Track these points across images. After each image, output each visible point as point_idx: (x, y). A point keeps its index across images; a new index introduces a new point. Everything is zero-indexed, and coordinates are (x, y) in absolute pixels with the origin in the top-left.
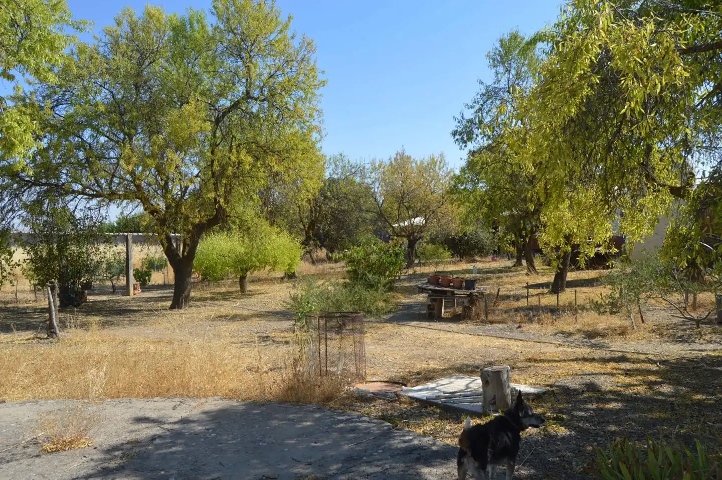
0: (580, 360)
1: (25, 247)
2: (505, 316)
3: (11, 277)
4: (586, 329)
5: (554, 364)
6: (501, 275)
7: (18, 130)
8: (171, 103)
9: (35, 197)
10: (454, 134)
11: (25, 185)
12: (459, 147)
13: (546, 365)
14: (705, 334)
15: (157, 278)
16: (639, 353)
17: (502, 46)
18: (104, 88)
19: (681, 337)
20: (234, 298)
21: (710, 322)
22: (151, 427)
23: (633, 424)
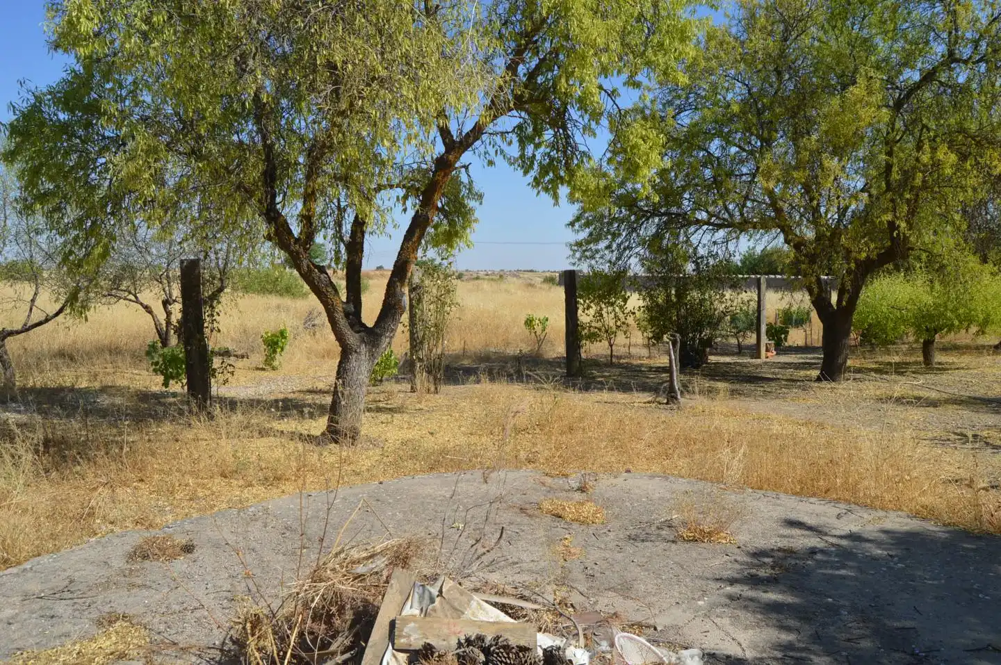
1: (641, 291)
3: (624, 328)
7: (644, 147)
8: (829, 89)
9: (654, 230)
11: (643, 216)
15: (796, 337)
18: (738, 80)
20: (914, 373)
22: (809, 536)
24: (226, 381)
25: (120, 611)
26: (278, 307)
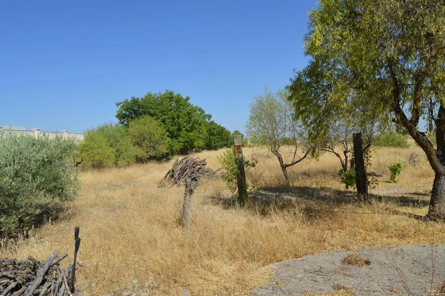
24: (374, 187)
25: (342, 285)
26: (395, 152)
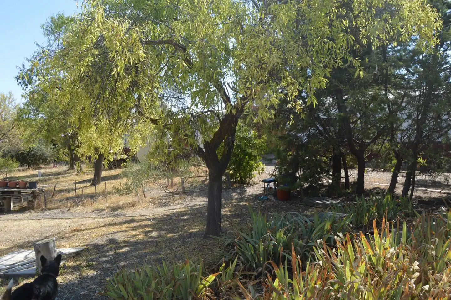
0: (107, 225)
2: (59, 204)
4: (112, 205)
5: (91, 231)
6: (59, 176)
10: (18, 78)
12: (22, 88)
13: (85, 232)
14: (176, 200)
16: (141, 216)
17: (52, 21)
19: (164, 203)
21: (179, 193)
23: (135, 258)
